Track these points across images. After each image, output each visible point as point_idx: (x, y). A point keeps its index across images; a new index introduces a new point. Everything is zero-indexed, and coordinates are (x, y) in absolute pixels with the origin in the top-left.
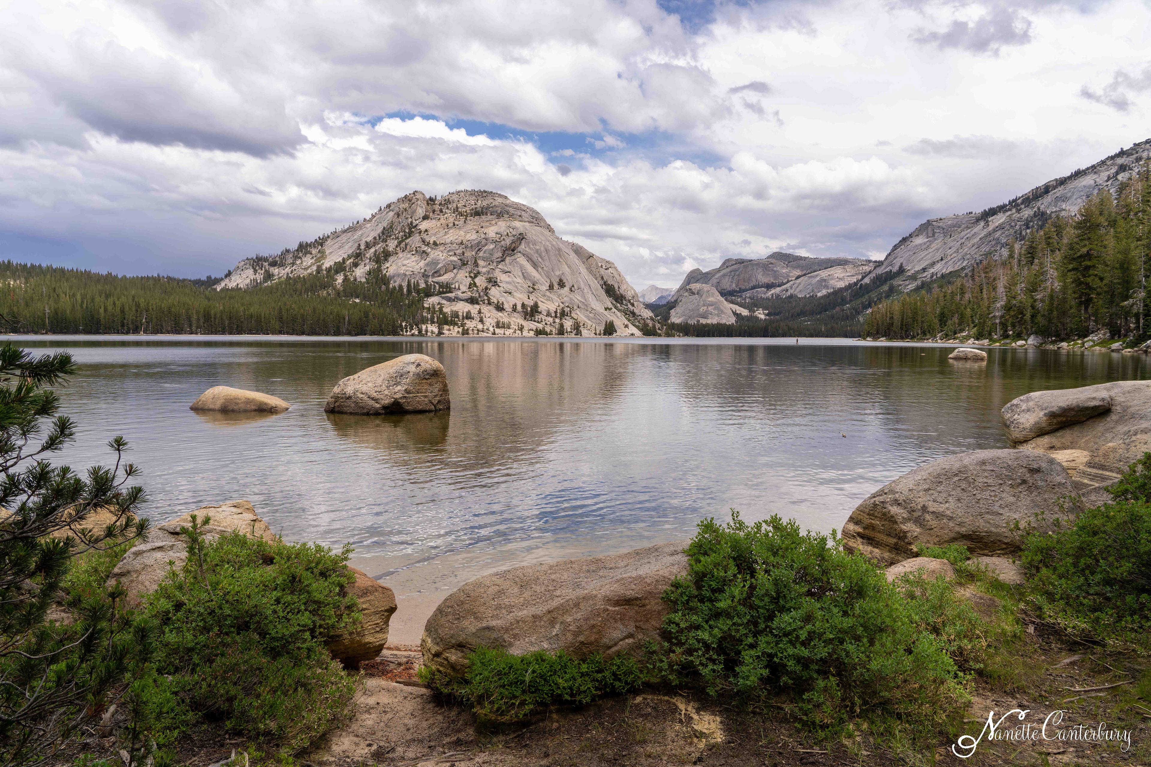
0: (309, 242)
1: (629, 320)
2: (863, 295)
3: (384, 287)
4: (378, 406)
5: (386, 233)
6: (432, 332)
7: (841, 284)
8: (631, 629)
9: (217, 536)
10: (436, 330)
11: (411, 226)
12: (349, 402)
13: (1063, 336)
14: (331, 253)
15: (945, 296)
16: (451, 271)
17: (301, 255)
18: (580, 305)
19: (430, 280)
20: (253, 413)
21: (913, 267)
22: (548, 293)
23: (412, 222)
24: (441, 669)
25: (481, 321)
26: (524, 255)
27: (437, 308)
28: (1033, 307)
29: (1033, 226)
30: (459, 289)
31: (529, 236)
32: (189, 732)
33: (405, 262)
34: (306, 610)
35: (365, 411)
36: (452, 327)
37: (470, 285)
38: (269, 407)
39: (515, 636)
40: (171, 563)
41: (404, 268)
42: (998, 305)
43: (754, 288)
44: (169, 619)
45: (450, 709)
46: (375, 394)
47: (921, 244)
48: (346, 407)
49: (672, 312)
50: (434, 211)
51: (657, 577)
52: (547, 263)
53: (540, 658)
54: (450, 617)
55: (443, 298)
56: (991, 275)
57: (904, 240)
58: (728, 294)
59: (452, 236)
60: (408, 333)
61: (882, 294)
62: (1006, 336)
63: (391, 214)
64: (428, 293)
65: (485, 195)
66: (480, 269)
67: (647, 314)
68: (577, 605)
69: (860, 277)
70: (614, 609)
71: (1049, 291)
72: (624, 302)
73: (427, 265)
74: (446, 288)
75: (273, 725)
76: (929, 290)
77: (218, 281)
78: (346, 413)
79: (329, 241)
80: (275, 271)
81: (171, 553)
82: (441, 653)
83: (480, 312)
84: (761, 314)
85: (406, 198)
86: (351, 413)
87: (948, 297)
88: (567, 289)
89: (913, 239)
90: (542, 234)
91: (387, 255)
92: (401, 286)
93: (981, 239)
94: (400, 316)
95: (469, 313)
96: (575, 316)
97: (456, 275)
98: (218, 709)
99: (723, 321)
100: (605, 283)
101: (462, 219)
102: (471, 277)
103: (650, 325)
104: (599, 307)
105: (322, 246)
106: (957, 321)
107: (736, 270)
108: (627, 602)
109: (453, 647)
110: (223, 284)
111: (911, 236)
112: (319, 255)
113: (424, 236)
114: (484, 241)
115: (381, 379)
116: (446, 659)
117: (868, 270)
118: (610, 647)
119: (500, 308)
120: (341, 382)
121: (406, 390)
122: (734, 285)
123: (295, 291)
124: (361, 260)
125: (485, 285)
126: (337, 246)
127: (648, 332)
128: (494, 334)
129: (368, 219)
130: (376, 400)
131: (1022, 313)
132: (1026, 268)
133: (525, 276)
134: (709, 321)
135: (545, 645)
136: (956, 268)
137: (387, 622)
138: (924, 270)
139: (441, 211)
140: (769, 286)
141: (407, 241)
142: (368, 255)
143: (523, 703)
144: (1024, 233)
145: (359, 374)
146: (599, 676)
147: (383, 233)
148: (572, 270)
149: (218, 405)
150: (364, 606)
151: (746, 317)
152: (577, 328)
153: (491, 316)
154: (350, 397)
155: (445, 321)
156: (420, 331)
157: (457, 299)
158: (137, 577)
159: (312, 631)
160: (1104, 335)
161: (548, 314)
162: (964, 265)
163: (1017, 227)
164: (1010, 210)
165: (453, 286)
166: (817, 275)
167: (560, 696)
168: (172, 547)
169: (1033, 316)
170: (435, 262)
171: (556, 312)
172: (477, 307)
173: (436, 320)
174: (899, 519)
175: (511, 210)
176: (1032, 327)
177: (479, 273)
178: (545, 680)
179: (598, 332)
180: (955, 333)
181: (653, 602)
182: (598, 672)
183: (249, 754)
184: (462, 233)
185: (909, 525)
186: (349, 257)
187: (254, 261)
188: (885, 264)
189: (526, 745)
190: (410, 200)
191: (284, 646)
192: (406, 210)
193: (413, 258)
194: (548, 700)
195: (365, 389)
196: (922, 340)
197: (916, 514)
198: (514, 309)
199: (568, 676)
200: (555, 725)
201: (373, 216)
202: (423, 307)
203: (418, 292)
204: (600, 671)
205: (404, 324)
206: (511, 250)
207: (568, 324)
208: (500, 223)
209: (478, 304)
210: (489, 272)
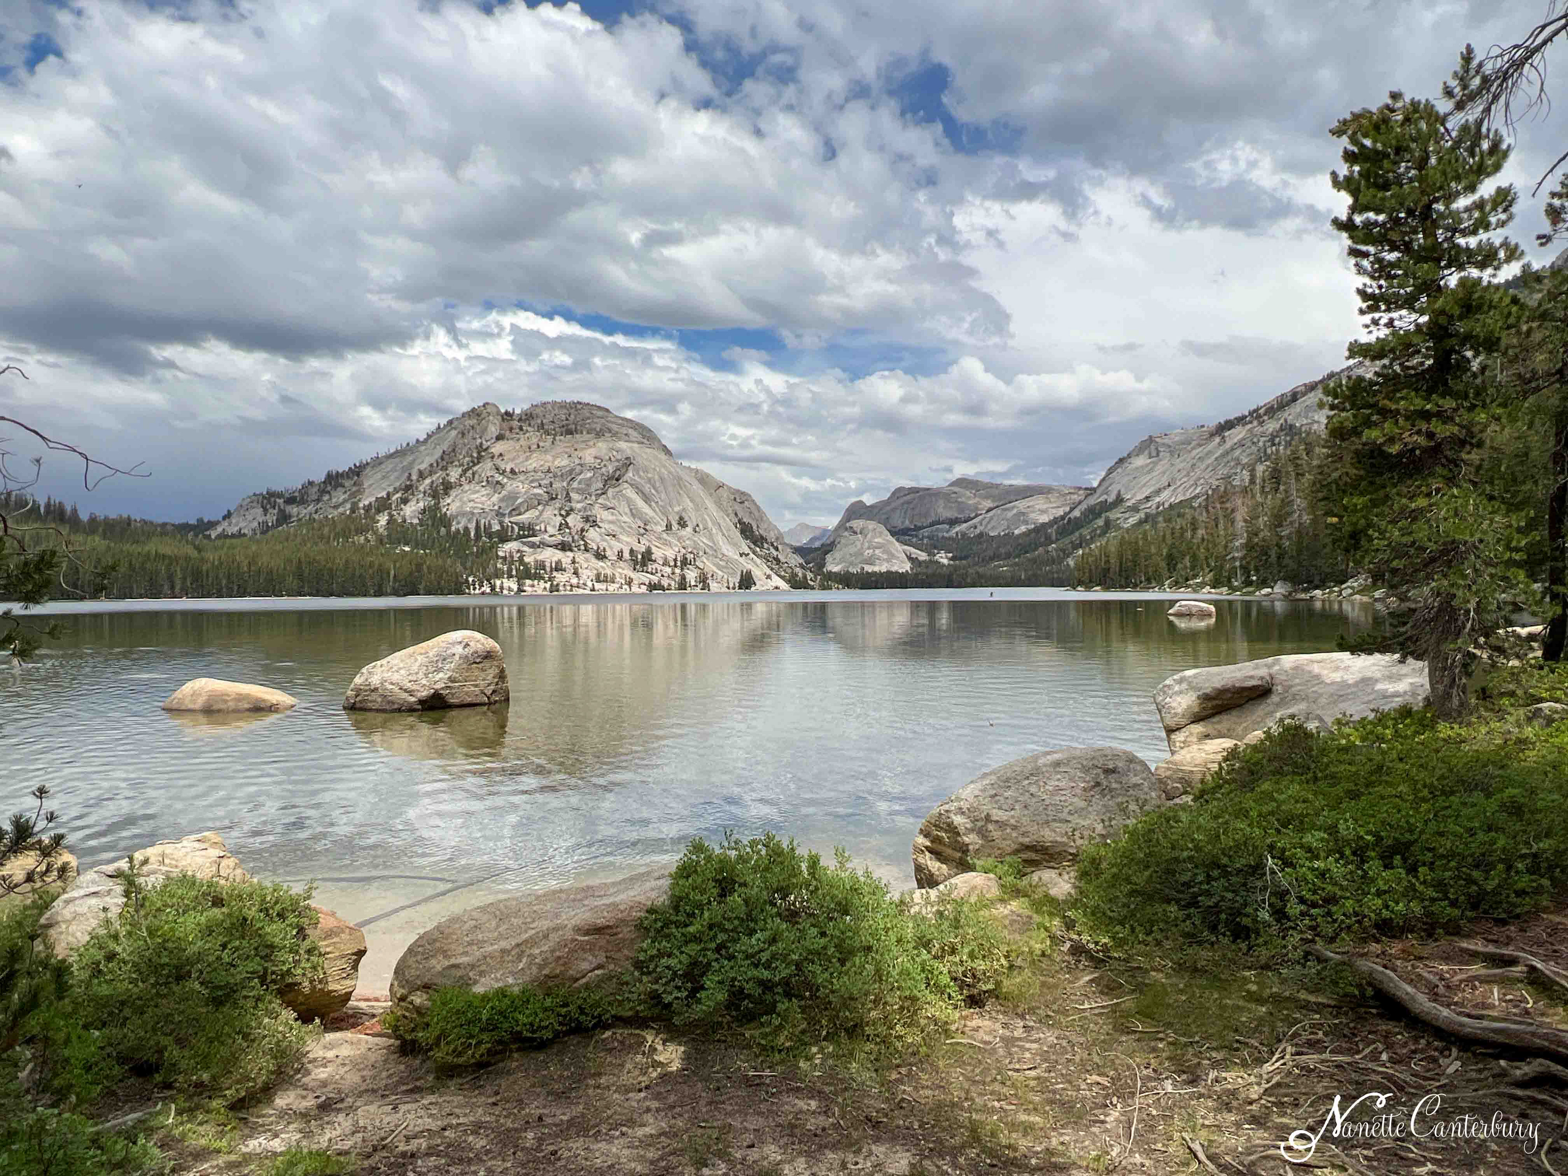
0: (340, 471)
1: (772, 569)
2: (1072, 533)
3: (443, 530)
4: (413, 699)
5: (446, 460)
6: (510, 589)
7: (1044, 519)
8: (602, 959)
9: (161, 877)
10: (515, 587)
11: (480, 449)
12: (374, 696)
13: (1316, 582)
14: (371, 485)
15: (1173, 533)
16: (535, 507)
17: (329, 488)
18: (707, 550)
19: (507, 520)
20: (248, 713)
21: (1134, 495)
22: (665, 535)
23: (481, 444)
24: (407, 1014)
25: (576, 573)
26: (631, 485)
27: (516, 556)
28: (1278, 545)
29: (1279, 444)
30: (546, 531)
31: (639, 461)
32: (114, 1088)
33: (474, 496)
34: (256, 955)
35: (396, 706)
36: (536, 582)
37: (561, 524)
38: (269, 704)
39: (482, 974)
40: (105, 910)
41: (471, 504)
42: (1237, 544)
43: (932, 524)
44: (100, 971)
45: (415, 1057)
46: (409, 685)
47: (1142, 467)
48: (371, 702)
49: (829, 557)
50: (511, 429)
51: (631, 904)
52: (663, 496)
53: (502, 993)
54: (419, 957)
55: (524, 543)
56: (1228, 505)
57: (1121, 461)
58: (899, 534)
59: (534, 462)
60: (477, 591)
61: (1096, 530)
62: (1248, 583)
63: (454, 433)
64: (504, 537)
65: (579, 407)
66: (574, 505)
67: (796, 560)
68: (546, 937)
69: (1068, 509)
70: (583, 938)
71: (1297, 525)
72: (766, 546)
73: (501, 500)
74: (528, 531)
75: (206, 1076)
76: (1155, 524)
77: (212, 525)
78: (370, 710)
79: (368, 469)
80: (293, 510)
81: (107, 899)
82: (406, 997)
83: (574, 562)
84: (943, 558)
85: (474, 413)
86: (377, 711)
87: (1177, 535)
88: (689, 529)
89: (1132, 460)
90: (656, 458)
91: (448, 487)
92: (466, 529)
93: (1216, 459)
94: (465, 568)
95: (558, 563)
96: (701, 566)
97: (541, 513)
98: (147, 1061)
99: (894, 569)
100: (740, 521)
101: (550, 438)
102: (561, 515)
103: (800, 575)
104: (731, 553)
105: (358, 475)
106: (1188, 564)
107: (908, 503)
108: (598, 930)
109: (418, 989)
110: (219, 529)
111: (1129, 456)
112: (354, 489)
113: (498, 461)
114: (579, 467)
115: (417, 664)
116: (411, 1003)
117: (1077, 501)
118: (577, 980)
119: (600, 556)
120: (364, 670)
121: (450, 678)
122: (907, 522)
123: (321, 537)
124: (413, 494)
125: (580, 525)
126: (379, 475)
127: (797, 584)
128: (593, 590)
129: (421, 439)
130: (410, 693)
131: (1266, 554)
132: (1270, 497)
133: (634, 513)
134: (876, 569)
135: (510, 980)
136: (1188, 496)
137: (355, 967)
138: (1147, 499)
139: (521, 429)
140: (953, 522)
141: (475, 469)
142: (421, 488)
143: (479, 1043)
144: (1269, 451)
145: (389, 658)
146: (563, 1011)
147: (442, 459)
148: (696, 505)
149: (199, 704)
150: (328, 950)
151: (924, 561)
152: (703, 580)
153: (589, 566)
154: (376, 689)
155: (526, 574)
156: (493, 588)
157: (544, 545)
158: (67, 928)
159: (263, 980)
160: (1366, 580)
161: (666, 563)
162: (1197, 491)
163: (1261, 444)
164: (1251, 422)
165: (538, 528)
166: (1013, 507)
167: (520, 1033)
168: (109, 892)
169: (1280, 557)
170: (513, 497)
171: (675, 560)
172: (569, 554)
173: (514, 573)
174: (962, 830)
175: (615, 427)
176: (1280, 572)
177: (572, 510)
178: (505, 1017)
179: (731, 585)
180: (1187, 580)
181: (626, 930)
182: (563, 1006)
183: (177, 1105)
184: (549, 457)
185: (971, 836)
186: (396, 491)
187: (264, 497)
188: (1099, 492)
189: (481, 1086)
190: (478, 415)
191: (228, 995)
192: (473, 427)
193: (484, 492)
194: (507, 1037)
195: (396, 677)
196: (1146, 589)
197: (979, 824)
198: (620, 556)
199: (527, 1012)
200: (514, 1065)
201: (429, 436)
202: (497, 556)
203: (490, 536)
204: (566, 1005)
205: (471, 579)
206: (615, 479)
207: (691, 575)
208: (600, 444)
209: (571, 550)
210: (585, 509)
